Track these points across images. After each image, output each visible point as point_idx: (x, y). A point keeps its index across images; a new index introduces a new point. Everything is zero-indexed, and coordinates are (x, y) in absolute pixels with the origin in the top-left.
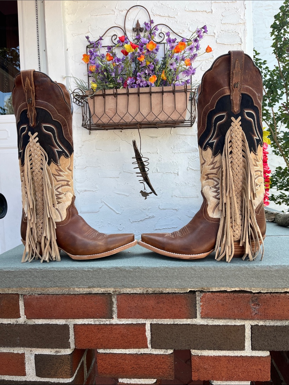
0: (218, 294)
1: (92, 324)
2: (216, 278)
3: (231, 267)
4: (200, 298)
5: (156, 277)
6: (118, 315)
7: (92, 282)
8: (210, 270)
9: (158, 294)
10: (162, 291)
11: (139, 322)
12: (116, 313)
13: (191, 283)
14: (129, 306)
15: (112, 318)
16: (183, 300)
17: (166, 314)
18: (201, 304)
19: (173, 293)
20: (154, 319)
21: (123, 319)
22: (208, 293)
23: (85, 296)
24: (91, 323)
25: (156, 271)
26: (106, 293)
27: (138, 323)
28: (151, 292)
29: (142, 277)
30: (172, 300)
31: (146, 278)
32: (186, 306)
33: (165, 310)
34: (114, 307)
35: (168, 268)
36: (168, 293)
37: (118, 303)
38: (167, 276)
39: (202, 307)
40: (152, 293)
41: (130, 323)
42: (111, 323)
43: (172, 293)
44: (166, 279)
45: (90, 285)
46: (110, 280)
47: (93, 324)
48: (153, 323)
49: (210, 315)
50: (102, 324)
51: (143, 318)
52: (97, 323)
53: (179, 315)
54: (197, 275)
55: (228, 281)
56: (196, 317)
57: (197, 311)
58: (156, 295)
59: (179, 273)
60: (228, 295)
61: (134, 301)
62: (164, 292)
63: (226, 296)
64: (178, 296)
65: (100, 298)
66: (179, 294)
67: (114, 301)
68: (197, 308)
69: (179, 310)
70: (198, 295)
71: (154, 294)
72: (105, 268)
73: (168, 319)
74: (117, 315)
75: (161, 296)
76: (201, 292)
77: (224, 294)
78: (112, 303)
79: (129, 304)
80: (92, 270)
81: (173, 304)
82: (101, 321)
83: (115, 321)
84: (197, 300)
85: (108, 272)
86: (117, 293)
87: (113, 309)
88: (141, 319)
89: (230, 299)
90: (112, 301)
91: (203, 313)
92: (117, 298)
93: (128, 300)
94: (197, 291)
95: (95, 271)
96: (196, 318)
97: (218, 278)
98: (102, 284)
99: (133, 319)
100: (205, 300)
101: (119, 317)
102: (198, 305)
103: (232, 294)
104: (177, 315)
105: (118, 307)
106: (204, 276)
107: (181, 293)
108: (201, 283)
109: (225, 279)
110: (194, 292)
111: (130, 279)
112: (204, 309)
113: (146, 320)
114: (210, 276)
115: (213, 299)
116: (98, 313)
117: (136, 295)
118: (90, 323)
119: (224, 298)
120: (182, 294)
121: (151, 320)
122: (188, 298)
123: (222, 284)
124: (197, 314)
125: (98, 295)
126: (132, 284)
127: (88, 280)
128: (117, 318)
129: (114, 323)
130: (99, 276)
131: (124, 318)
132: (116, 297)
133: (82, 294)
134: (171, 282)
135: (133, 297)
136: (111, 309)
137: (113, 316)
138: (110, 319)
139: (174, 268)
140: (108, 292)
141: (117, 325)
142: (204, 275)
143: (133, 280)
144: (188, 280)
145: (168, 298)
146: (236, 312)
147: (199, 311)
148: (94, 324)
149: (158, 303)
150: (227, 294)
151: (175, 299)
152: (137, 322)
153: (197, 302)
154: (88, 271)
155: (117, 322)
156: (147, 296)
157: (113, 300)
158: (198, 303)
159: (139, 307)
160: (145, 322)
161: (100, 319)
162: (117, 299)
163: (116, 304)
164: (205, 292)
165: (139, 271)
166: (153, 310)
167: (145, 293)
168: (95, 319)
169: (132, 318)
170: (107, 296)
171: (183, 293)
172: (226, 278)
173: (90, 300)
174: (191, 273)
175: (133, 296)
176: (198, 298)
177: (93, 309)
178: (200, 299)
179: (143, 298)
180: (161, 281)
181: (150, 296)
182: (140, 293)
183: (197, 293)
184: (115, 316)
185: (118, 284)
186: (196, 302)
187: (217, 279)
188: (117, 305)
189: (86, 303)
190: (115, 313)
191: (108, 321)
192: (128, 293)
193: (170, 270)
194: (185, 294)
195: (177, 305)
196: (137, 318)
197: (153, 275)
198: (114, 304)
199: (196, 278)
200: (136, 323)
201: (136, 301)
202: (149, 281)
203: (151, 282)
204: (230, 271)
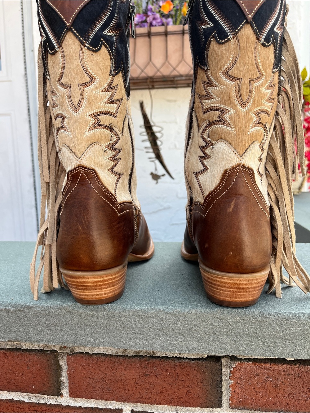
0: (268, 366)
1: (24, 401)
2: (265, 338)
3: (300, 317)
4: (231, 371)
5: (139, 330)
6: (70, 392)
7: (14, 332)
8: (253, 320)
9: (145, 358)
10: (153, 352)
11: (110, 407)
12: (68, 388)
13: (212, 345)
14: (91, 377)
15: (61, 395)
16: (195, 372)
17: (162, 397)
18: (232, 382)
19: (176, 357)
20: (139, 404)
21: (80, 399)
22: (246, 363)
23: (8, 353)
24: (23, 399)
25: (139, 318)
26: (47, 351)
27: (108, 407)
28: (131, 354)
29: (111, 328)
30: (173, 371)
31: (119, 329)
32: (200, 384)
33: (160, 389)
34: (64, 377)
35: (164, 312)
36: (166, 357)
37: (69, 369)
38: (162, 329)
39: (233, 388)
40: (134, 354)
41: (94, 406)
42: (58, 404)
43: (173, 357)
44: (160, 334)
45: (11, 337)
46: (49, 329)
47: (26, 401)
48: (135, 410)
49: (249, 403)
50: (43, 404)
51: (118, 400)
52: (34, 400)
53: (187, 400)
54: (225, 329)
55: (292, 345)
56: (220, 405)
57: (224, 395)
58: (142, 360)
59: (187, 324)
60: (288, 368)
61: (98, 369)
62: (158, 354)
63: (284, 371)
64: (186, 364)
65: (36, 358)
66: (187, 361)
67: (63, 365)
68: (223, 390)
69: (186, 391)
70: (225, 364)
71: (138, 357)
72: (38, 307)
73: (165, 406)
74: (68, 391)
75: (150, 361)
76: (233, 358)
77: (280, 366)
78: (59, 369)
79: (89, 372)
80: (12, 309)
81: (174, 379)
82: (41, 398)
83: (66, 400)
84: (223, 373)
85: (43, 314)
86: (67, 351)
87: (62, 379)
88: (114, 401)
89: (291, 377)
90: (59, 364)
91: (235, 400)
92: (68, 361)
93: (88, 366)
94: (223, 357)
95: (19, 311)
96: (221, 407)
97: (271, 338)
98: (34, 338)
99: (99, 400)
100: (239, 376)
101: (73, 394)
102: (224, 384)
103: (297, 366)
104: (182, 400)
105: (70, 377)
106: (239, 333)
107: (191, 358)
108: (232, 347)
109: (285, 342)
110: (218, 359)
111: (88, 330)
112: (237, 391)
113: (123, 403)
114: (254, 332)
115: (257, 375)
116: (34, 384)
117: (103, 357)
118: (21, 399)
119: (279, 373)
120: (193, 362)
121: (133, 405)
122: (204, 369)
123: (279, 351)
124: (222, 400)
125: (32, 353)
126: (92, 340)
127: (7, 327)
128: (68, 395)
129: (64, 404)
130: (27, 320)
131: (82, 398)
132: (65, 358)
133: (4, 349)
134: (171, 341)
135: (97, 361)
136: (58, 380)
137: (61, 391)
138: (56, 397)
139: (177, 313)
140: (50, 347)
141: (68, 407)
142: (239, 331)
143: (94, 332)
144: (206, 338)
145: (164, 366)
146: (302, 400)
147: (227, 395)
148: (28, 403)
149: (146, 375)
150: (285, 366)
151: (179, 370)
152: (105, 406)
153: (224, 378)
154: (6, 310)
155: (69, 402)
156: (124, 360)
157: (61, 363)
158: (226, 380)
159: (108, 380)
160: (121, 408)
161: (39, 395)
162: (67, 363)
163: (66, 370)
164: (241, 360)
165: (105, 315)
166: (136, 388)
167: (120, 354)
168: (30, 394)
169: (95, 398)
170: (48, 356)
171: (195, 359)
172: (287, 339)
173: (18, 362)
174: (212, 325)
175: (98, 359)
176: (226, 371)
177: (24, 378)
178: (229, 372)
179: (117, 364)
180: (149, 338)
181: (130, 360)
182: (111, 354)
183: (223, 361)
184: (65, 391)
185: (64, 338)
186: (222, 377)
187: (267, 340)
188: (68, 374)
189: (12, 366)
190: (66, 387)
191: (52, 398)
192: (88, 353)
193: (167, 317)
194: (200, 362)
195: (182, 380)
196: (106, 400)
197: (133, 325)
198: (64, 370)
199: (222, 335)
200: (103, 407)
201: (103, 369)
202: (126, 335)
203: (130, 337)
204: (299, 325)
